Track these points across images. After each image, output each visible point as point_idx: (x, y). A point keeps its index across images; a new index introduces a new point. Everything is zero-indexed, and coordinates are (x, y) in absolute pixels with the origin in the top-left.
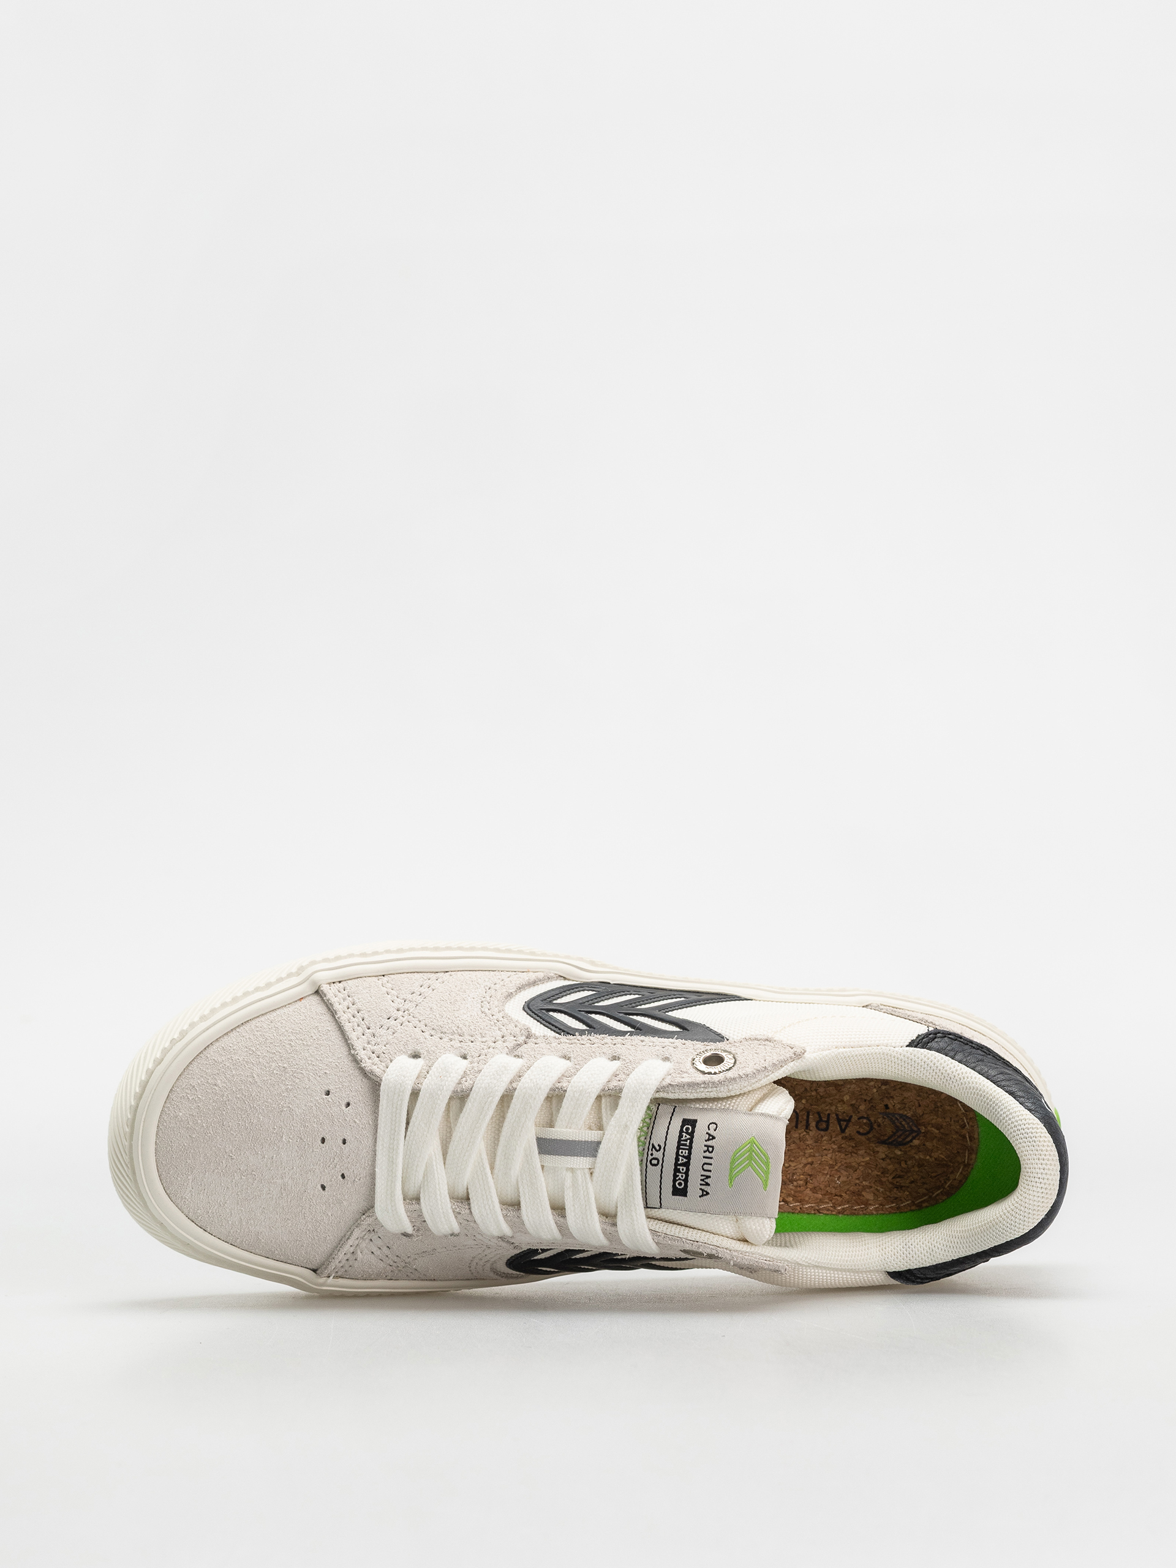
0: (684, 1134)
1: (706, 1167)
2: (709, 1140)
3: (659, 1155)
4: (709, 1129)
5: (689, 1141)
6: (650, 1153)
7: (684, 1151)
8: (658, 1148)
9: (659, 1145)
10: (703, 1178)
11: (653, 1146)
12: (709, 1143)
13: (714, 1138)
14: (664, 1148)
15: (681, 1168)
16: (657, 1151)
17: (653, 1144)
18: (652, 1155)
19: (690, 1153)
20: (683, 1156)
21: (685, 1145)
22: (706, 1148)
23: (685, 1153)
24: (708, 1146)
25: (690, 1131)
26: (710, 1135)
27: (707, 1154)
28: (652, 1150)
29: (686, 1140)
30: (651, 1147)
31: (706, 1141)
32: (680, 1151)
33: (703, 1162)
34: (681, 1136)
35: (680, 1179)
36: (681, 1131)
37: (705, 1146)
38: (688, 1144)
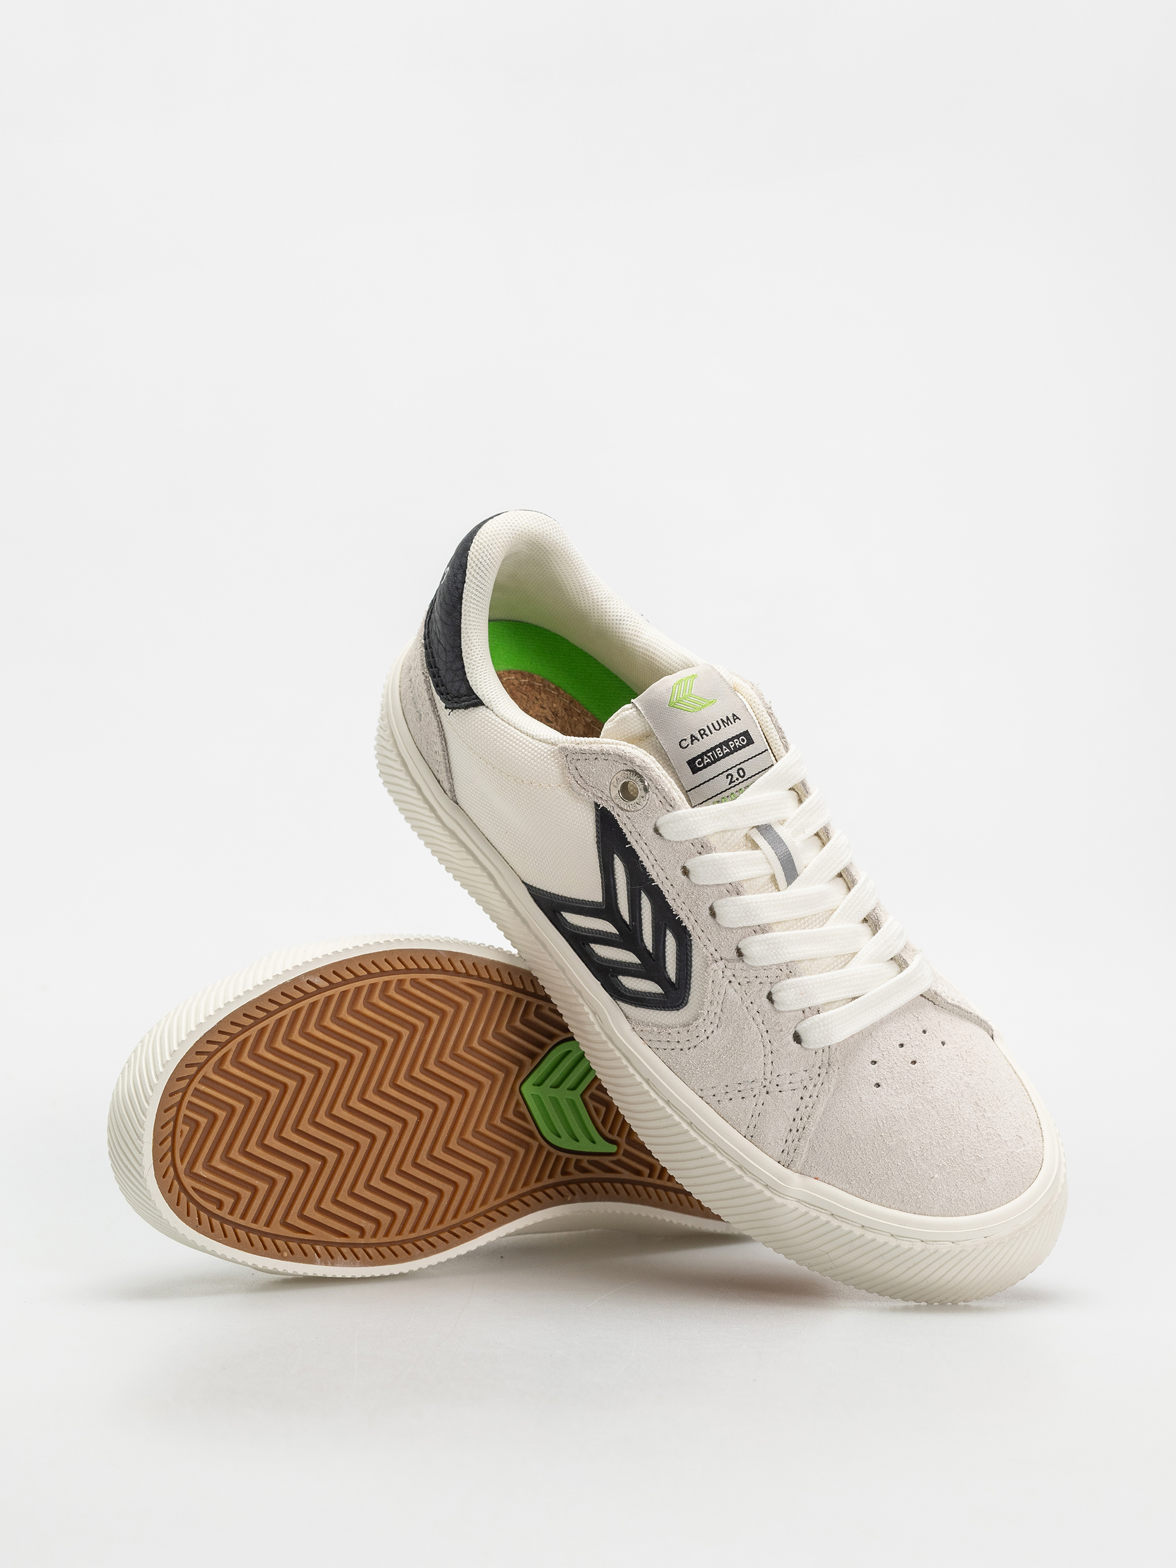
0: (705, 762)
1: (717, 727)
2: (696, 739)
3: (734, 772)
4: (688, 745)
5: (708, 755)
6: (737, 782)
7: (718, 753)
8: (730, 777)
9: (727, 778)
10: (726, 725)
11: (731, 782)
12: (699, 737)
13: (692, 736)
14: (726, 771)
15: (732, 747)
16: (732, 776)
17: (729, 784)
18: (737, 779)
19: (716, 747)
20: (722, 751)
21: (713, 755)
22: (704, 736)
23: (718, 751)
24: (701, 735)
25: (700, 760)
26: (692, 741)
27: (708, 732)
28: (734, 781)
29: (709, 757)
30: (733, 784)
31: (699, 740)
32: (720, 756)
33: (715, 731)
34: (709, 764)
35: (740, 743)
36: (705, 767)
37: (703, 738)
38: (711, 753)
